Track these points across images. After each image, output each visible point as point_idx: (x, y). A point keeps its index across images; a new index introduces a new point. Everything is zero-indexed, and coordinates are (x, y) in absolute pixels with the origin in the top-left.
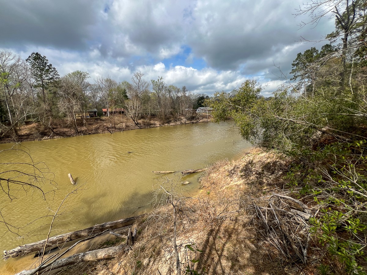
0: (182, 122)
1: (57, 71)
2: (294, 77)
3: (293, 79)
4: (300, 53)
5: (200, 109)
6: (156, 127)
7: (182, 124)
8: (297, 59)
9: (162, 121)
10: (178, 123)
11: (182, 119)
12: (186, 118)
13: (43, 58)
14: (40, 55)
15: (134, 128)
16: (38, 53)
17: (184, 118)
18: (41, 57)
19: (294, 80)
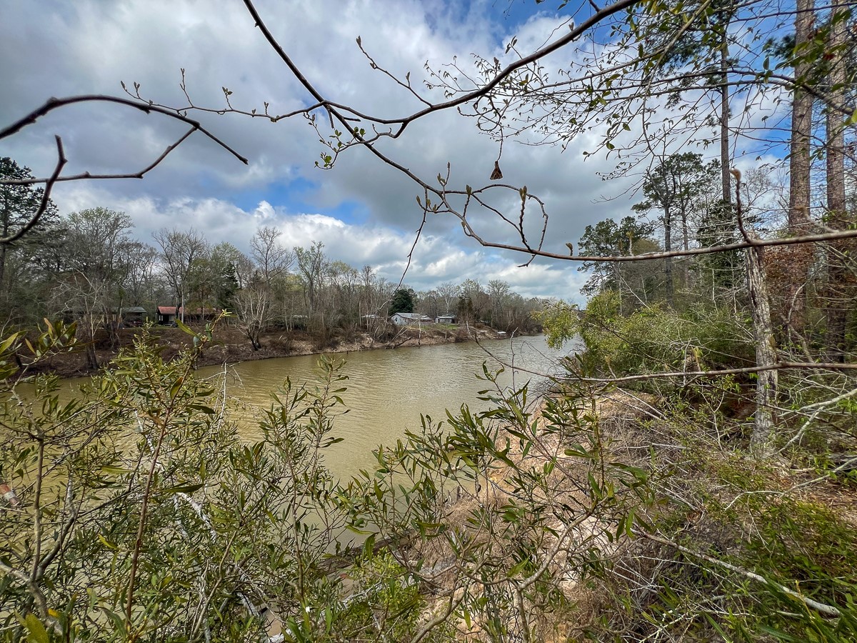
0: (363, 346)
1: (55, 207)
2: (583, 266)
3: (583, 268)
4: (590, 226)
5: (399, 318)
6: (305, 355)
7: (364, 349)
8: (585, 236)
9: (318, 343)
10: (356, 346)
11: (362, 339)
12: (375, 337)
13: (22, 171)
14: (14, 165)
15: (250, 358)
16: (9, 159)
17: (367, 336)
18: (17, 169)
19: (584, 270)
